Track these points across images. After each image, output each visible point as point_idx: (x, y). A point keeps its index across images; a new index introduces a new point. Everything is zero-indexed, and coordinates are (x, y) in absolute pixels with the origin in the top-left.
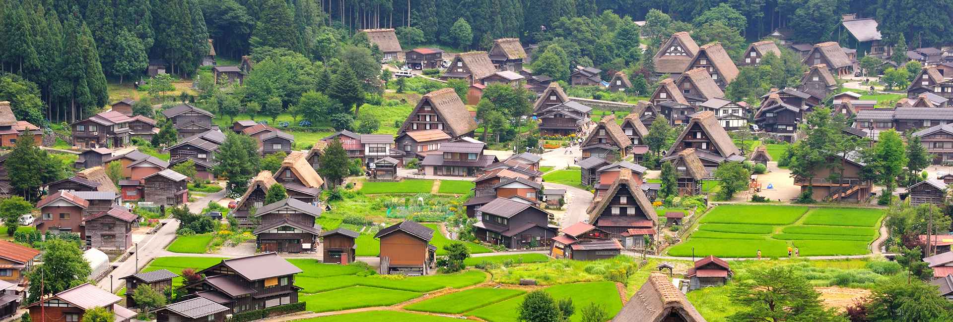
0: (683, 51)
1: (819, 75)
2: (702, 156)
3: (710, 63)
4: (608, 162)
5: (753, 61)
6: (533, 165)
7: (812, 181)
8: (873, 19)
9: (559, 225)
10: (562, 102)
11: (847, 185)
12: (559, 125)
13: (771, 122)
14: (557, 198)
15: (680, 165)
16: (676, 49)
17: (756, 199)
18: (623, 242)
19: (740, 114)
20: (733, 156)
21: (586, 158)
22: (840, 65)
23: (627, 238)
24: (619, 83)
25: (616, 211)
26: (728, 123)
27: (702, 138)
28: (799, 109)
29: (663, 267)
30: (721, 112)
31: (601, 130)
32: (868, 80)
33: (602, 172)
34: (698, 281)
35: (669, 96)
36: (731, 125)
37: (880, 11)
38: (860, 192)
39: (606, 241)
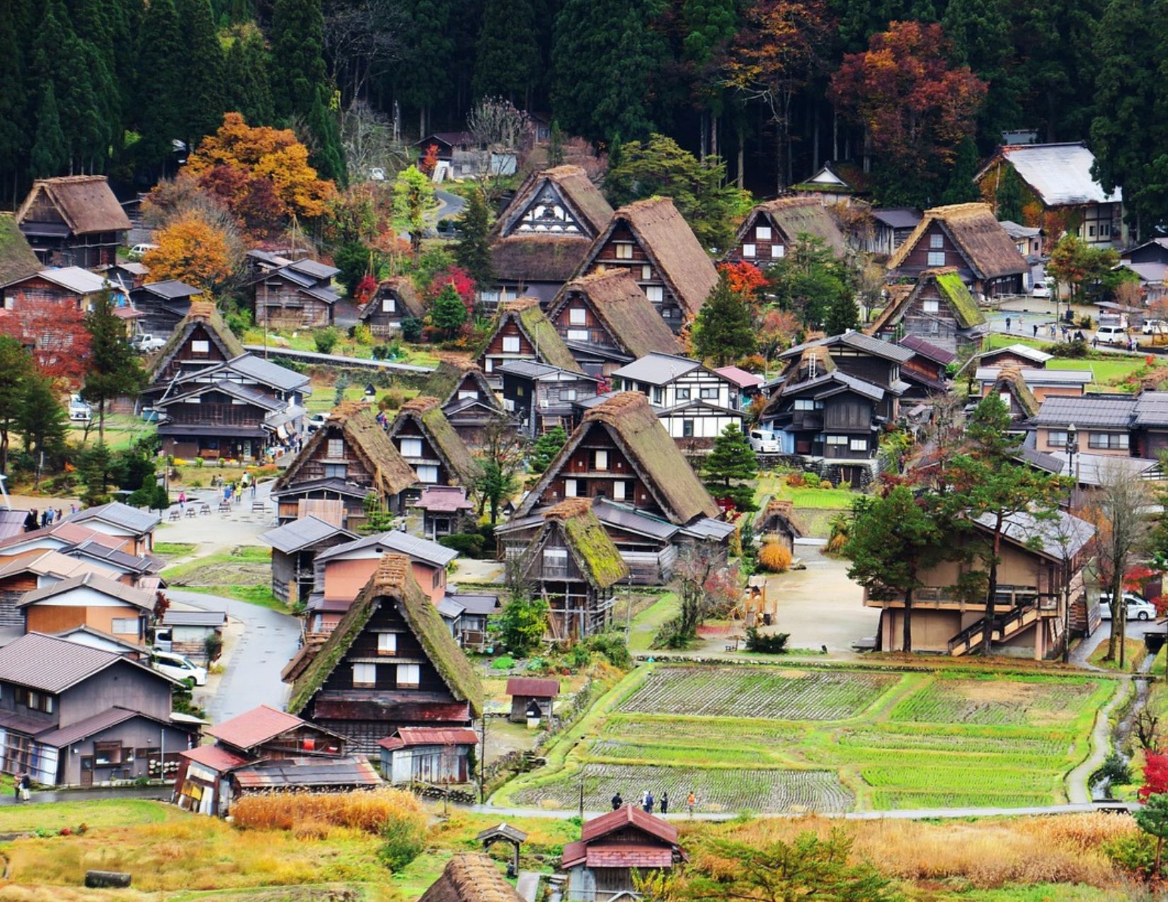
0: (569, 219)
1: (939, 296)
2: (615, 518)
3: (644, 255)
4: (348, 533)
5: (764, 253)
6: (137, 539)
7: (913, 594)
8: (1082, 145)
9: (201, 716)
10: (224, 359)
11: (1007, 608)
12: (217, 427)
13: (807, 425)
14: (200, 636)
15: (551, 544)
16: (549, 214)
17: (761, 645)
18: (381, 764)
19: (724, 402)
20: (703, 522)
21: (289, 520)
22: (996, 269)
23: (395, 754)
24: (389, 306)
25: (364, 674)
26: (688, 427)
27: (611, 466)
28: (882, 391)
29: (493, 839)
30: (670, 392)
31: (331, 441)
32: (1070, 314)
33: (332, 562)
34: (592, 881)
35: (527, 346)
36: (697, 433)
37: (1100, 124)
38: (1040, 627)
39: (336, 762)
